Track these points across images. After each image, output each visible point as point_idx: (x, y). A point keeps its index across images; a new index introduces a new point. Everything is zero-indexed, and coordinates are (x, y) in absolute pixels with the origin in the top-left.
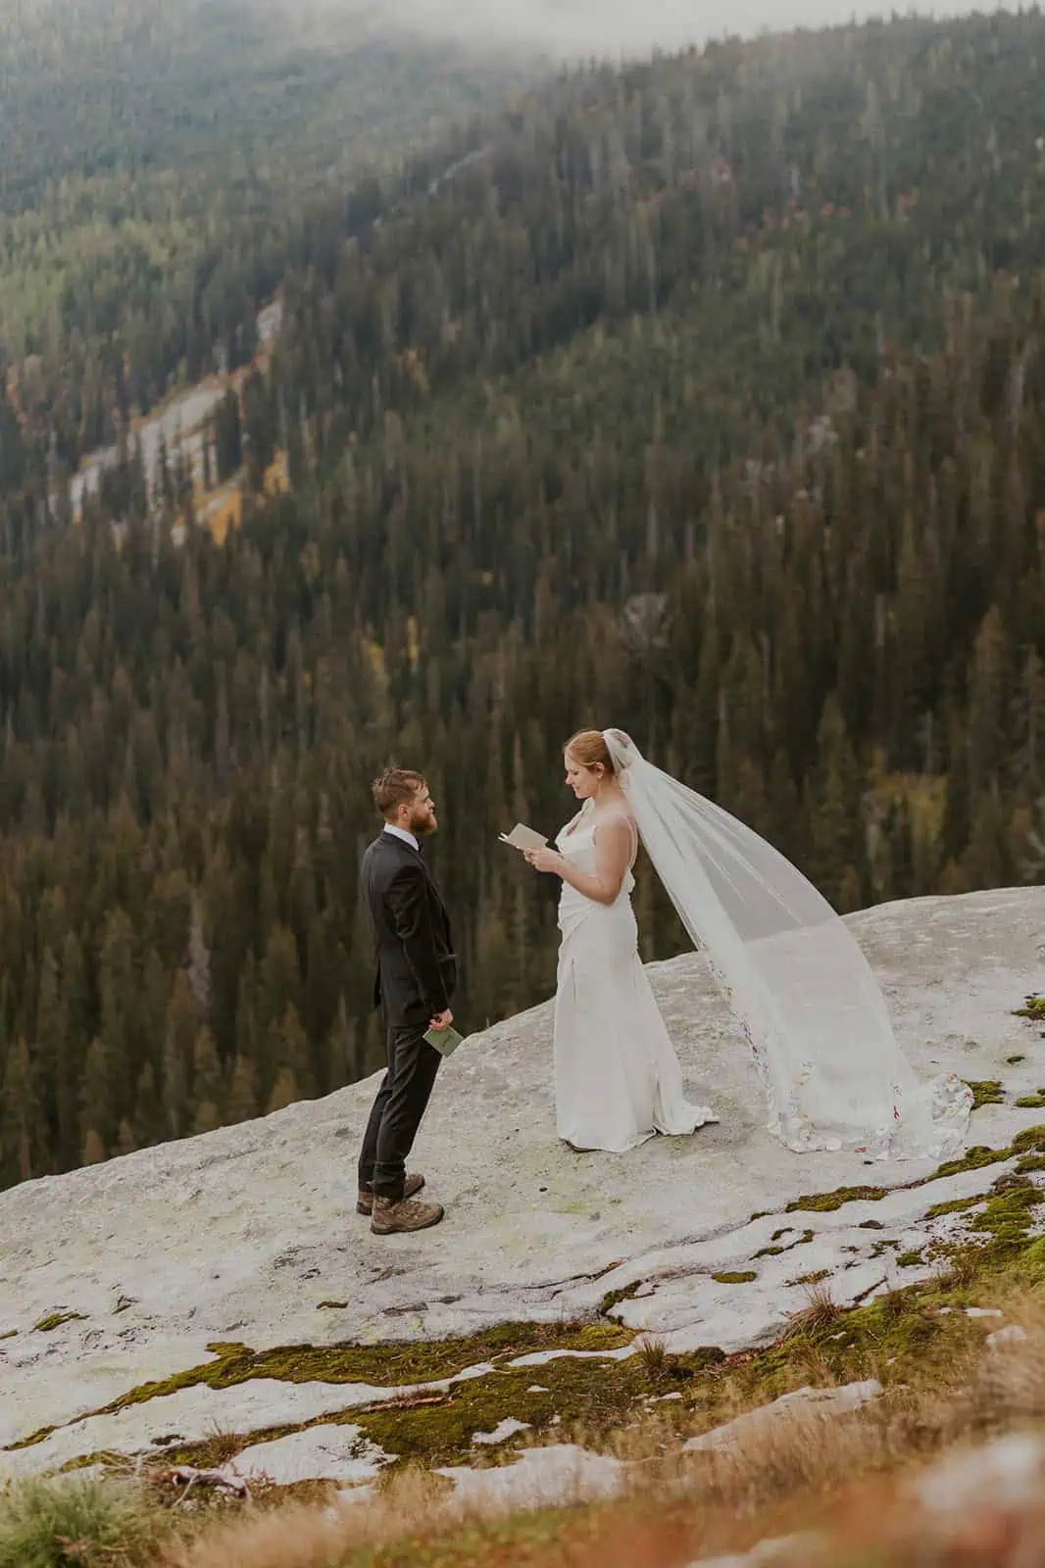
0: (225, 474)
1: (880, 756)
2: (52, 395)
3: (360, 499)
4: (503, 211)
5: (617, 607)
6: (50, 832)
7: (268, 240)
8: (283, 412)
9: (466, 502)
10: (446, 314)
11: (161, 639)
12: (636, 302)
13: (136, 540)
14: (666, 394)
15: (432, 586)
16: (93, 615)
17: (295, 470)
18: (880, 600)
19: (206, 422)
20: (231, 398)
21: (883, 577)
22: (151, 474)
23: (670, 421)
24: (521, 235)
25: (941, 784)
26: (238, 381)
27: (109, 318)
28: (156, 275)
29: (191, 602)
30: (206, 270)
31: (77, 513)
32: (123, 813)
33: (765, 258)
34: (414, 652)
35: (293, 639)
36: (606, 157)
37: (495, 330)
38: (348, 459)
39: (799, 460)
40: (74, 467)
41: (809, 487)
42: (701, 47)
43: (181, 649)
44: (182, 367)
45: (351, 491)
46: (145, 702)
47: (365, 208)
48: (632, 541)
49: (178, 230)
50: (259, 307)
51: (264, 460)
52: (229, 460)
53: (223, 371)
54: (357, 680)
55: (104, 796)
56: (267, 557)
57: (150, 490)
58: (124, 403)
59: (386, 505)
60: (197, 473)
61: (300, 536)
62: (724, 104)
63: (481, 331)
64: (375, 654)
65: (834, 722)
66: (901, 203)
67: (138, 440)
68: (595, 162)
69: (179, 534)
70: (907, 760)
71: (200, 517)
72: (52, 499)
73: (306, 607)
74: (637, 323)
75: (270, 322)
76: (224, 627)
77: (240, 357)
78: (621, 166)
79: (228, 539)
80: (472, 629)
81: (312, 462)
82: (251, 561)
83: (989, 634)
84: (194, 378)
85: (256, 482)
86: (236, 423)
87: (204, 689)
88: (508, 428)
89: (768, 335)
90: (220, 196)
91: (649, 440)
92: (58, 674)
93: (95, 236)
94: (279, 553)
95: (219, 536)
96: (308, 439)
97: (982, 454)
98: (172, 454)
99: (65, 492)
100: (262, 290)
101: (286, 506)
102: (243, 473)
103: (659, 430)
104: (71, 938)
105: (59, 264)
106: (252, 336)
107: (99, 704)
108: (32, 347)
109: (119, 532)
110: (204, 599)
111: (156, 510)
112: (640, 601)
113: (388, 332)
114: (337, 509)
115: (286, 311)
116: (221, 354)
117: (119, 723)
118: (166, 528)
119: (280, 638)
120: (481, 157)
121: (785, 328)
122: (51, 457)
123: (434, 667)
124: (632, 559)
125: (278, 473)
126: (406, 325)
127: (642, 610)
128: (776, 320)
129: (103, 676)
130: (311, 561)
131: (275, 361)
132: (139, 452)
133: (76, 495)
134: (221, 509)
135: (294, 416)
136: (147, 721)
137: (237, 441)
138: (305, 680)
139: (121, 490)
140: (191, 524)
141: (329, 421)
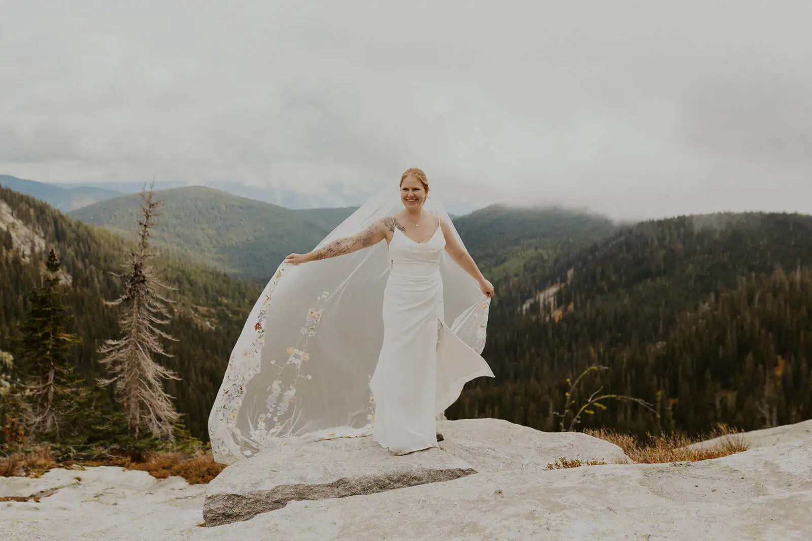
0: (559, 306)
1: (719, 385)
2: (520, 286)
3: (590, 314)
4: (627, 252)
5: (654, 343)
6: (515, 383)
7: (571, 255)
8: (573, 293)
9: (616, 317)
10: (612, 274)
11: (543, 342)
12: (658, 274)
13: (538, 320)
14: (665, 295)
15: (607, 335)
16: (527, 336)
17: (575, 306)
18: (721, 348)
19: (555, 294)
20: (560, 289)
21: (721, 341)
22: (541, 305)
23: (666, 303)
24: (631, 257)
25: (735, 393)
26: (563, 286)
27: (534, 270)
28: (544, 261)
29: (550, 334)
30: (556, 261)
31: (524, 312)
32: (532, 380)
33: (691, 266)
34: (602, 350)
35: (574, 346)
36: (652, 240)
37: (624, 278)
38: (588, 305)
39: (700, 313)
40: (523, 302)
41: (703, 319)
43: (547, 344)
44: (550, 282)
45: (589, 312)
46: (538, 356)
47: (594, 249)
48: (656, 329)
49: (550, 252)
50: (568, 270)
51: (568, 304)
52: (560, 303)
53: (559, 284)
54: (588, 355)
55: (528, 377)
56: (568, 326)
57: (541, 309)
58: (536, 289)
59: (597, 315)
61: (576, 322)
62: (682, 230)
63: (620, 278)
64: (592, 350)
65: (708, 376)
66: (725, 255)
67: (539, 298)
68: (650, 241)
69: (547, 319)
70: (726, 387)
71: (552, 315)
72: (519, 309)
73: (577, 339)
74: (658, 279)
75: (570, 273)
76: (557, 341)
77: (564, 279)
78: (656, 243)
79: (560, 320)
80: (616, 346)
81: (579, 305)
82: (564, 325)
83: (749, 358)
84: (552, 284)
85: (566, 309)
86: (561, 295)
87: (552, 354)
88: (626, 301)
89: (691, 283)
90: (560, 245)
91: (661, 306)
92: (519, 348)
93: (531, 252)
94: (571, 325)
95: (557, 320)
96: (578, 300)
97: (747, 314)
98: (547, 301)
99: (522, 307)
100: (569, 266)
101: (572, 315)
102: (563, 306)
103: (663, 304)
105: (524, 258)
106: (566, 276)
107: (528, 356)
108: (516, 275)
109: (534, 318)
110: (553, 334)
111: (542, 313)
112: (660, 343)
113: (598, 277)
114: (585, 316)
115: (575, 271)
116: (559, 279)
117: (532, 360)
118: (545, 317)
119: (570, 344)
120: (623, 238)
121: (696, 282)
122: (520, 300)
123: (607, 355)
124: (656, 332)
125: (571, 307)
126: (603, 276)
127: (660, 345)
128: (693, 280)
129: (529, 349)
130: (578, 327)
131: (571, 282)
132: (539, 300)
133: (524, 307)
134: (557, 314)
135: (575, 295)
136: (538, 360)
137: (562, 299)
138: (575, 354)
139: (534, 308)
140: (550, 317)
141: (583, 296)
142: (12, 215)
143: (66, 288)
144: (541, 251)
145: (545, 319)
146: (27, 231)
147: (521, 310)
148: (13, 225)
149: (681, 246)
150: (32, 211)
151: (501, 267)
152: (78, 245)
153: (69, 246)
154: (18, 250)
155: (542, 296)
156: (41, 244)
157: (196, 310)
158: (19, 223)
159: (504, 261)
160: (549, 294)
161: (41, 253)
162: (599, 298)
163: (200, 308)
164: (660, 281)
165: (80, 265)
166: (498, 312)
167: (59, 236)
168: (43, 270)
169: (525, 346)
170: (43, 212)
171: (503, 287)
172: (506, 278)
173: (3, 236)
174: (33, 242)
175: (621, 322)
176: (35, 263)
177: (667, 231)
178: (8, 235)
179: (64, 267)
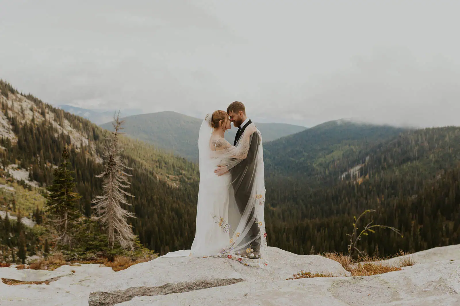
0: (361, 176)
1: (445, 218)
2: (340, 165)
4: (398, 147)
5: (411, 196)
6: (337, 216)
7: (368, 149)
8: (368, 169)
9: (391, 182)
10: (390, 159)
11: (352, 195)
12: (415, 159)
13: (349, 183)
14: (418, 170)
15: (386, 191)
16: (344, 191)
17: (370, 176)
18: (446, 198)
19: (359, 170)
21: (447, 195)
22: (352, 175)
23: (418, 174)
24: (400, 150)
25: (453, 222)
26: (363, 165)
27: (348, 157)
28: (354, 152)
29: (356, 191)
30: (360, 152)
31: (342, 179)
33: (432, 155)
34: (383, 199)
35: (368, 196)
37: (396, 161)
38: (376, 175)
39: (436, 180)
40: (342, 173)
41: (437, 183)
43: (354, 196)
44: (356, 163)
45: (377, 179)
46: (349, 202)
47: (380, 146)
48: (412, 188)
49: (357, 147)
51: (366, 175)
52: (361, 174)
53: (361, 164)
54: (376, 202)
55: (344, 213)
56: (366, 186)
57: (351, 177)
58: (349, 167)
59: (381, 181)
60: (357, 176)
61: (370, 184)
62: (428, 136)
63: (394, 161)
64: (378, 199)
65: (439, 213)
66: (451, 149)
67: (350, 171)
68: (410, 142)
69: (355, 183)
71: (357, 181)
72: (340, 177)
73: (370, 193)
74: (414, 162)
75: (367, 158)
76: (360, 194)
77: (364, 162)
78: (413, 142)
80: (391, 197)
81: (372, 176)
82: (364, 187)
84: (357, 164)
86: (362, 170)
87: (357, 201)
88: (397, 173)
89: (432, 164)
90: (362, 143)
92: (339, 198)
93: (347, 147)
95: (360, 183)
96: (371, 173)
98: (354, 173)
100: (367, 155)
101: (368, 180)
102: (363, 176)
103: (416, 175)
104: (339, 229)
105: (343, 150)
106: (365, 160)
107: (344, 202)
109: (347, 182)
110: (358, 191)
111: (352, 180)
112: (414, 196)
113: (382, 161)
114: (375, 181)
115: (369, 157)
116: (361, 162)
117: (346, 204)
120: (396, 140)
121: (434, 163)
122: (340, 172)
123: (386, 201)
124: (412, 190)
125: (367, 176)
126: (385, 160)
127: (414, 197)
129: (344, 198)
130: (371, 187)
131: (368, 163)
132: (350, 173)
133: (342, 176)
134: (360, 180)
135: (370, 170)
136: (349, 204)
137: (363, 172)
138: (369, 201)
139: (348, 177)
140: (356, 181)
141: (374, 171)
142: (70, 126)
143: (99, 165)
144: (352, 147)
145: (353, 183)
146: (78, 134)
147: (341, 178)
148: (71, 132)
149: (426, 144)
150: (81, 124)
151: (330, 155)
152: (106, 142)
153: (101, 143)
154: (74, 145)
155: (352, 171)
156: (86, 142)
157: (168, 177)
158: (74, 131)
159: (332, 151)
160: (355, 170)
161: (86, 146)
162: (382, 172)
163: (170, 176)
164: (416, 163)
166: (328, 179)
167: (96, 138)
168: (87, 156)
169: (342, 197)
170: (87, 125)
171: (331, 166)
172: (333, 161)
173: (66, 137)
174: (81, 141)
175: (393, 185)
176: (83, 152)
177: (420, 136)
178: (68, 137)
179: (99, 154)
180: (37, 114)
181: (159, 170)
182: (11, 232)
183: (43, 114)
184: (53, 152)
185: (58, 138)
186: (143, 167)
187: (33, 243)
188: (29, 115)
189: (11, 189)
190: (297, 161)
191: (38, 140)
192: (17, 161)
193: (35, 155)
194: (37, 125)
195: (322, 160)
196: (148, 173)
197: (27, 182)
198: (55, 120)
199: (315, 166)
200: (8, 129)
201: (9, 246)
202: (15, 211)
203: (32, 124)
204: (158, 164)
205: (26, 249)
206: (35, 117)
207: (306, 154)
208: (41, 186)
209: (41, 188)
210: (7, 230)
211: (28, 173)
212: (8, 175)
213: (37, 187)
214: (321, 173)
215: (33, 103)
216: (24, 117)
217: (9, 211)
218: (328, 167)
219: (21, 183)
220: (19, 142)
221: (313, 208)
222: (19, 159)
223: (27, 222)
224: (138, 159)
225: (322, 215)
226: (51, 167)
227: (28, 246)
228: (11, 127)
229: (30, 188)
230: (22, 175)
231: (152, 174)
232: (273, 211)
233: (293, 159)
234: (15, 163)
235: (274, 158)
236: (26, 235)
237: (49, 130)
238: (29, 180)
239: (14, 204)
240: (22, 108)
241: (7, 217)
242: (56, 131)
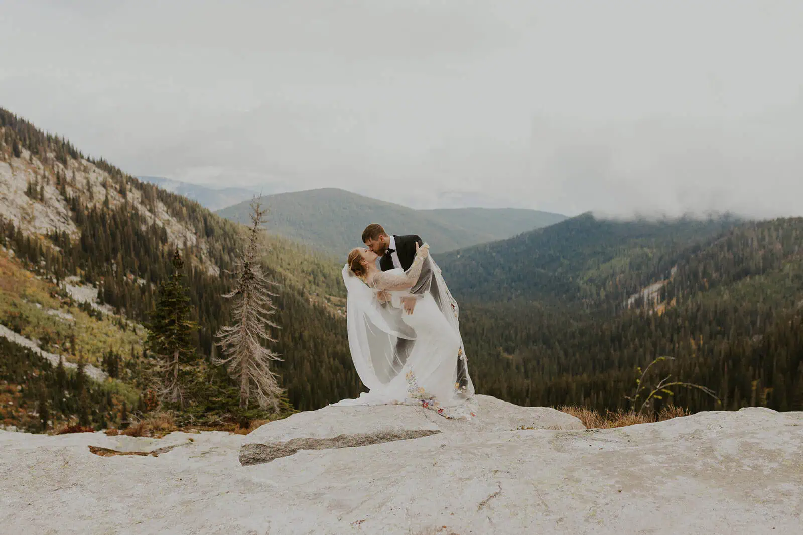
0: (662, 301)
2: (626, 281)
3: (692, 309)
4: (728, 251)
5: (751, 337)
6: (620, 371)
7: (674, 254)
8: (676, 289)
9: (715, 312)
10: (713, 272)
11: (646, 334)
12: (758, 272)
13: (642, 313)
14: (763, 292)
15: (707, 328)
16: (632, 327)
17: (677, 302)
19: (658, 290)
20: (664, 286)
22: (646, 300)
23: (764, 299)
24: (731, 257)
26: (666, 281)
27: (639, 267)
28: (650, 259)
29: (653, 327)
30: (661, 259)
31: (629, 306)
33: (788, 266)
34: (701, 342)
35: (675, 337)
37: (724, 276)
38: (690, 299)
39: (796, 310)
40: (629, 297)
41: (798, 315)
42: (776, 219)
43: (650, 336)
44: (654, 278)
45: (690, 306)
46: (641, 346)
47: (696, 249)
48: (753, 323)
49: (655, 251)
50: (672, 267)
51: (670, 299)
52: (663, 298)
53: (663, 280)
54: (688, 346)
56: (670, 318)
57: (645, 303)
59: (698, 310)
61: (678, 316)
62: (781, 232)
63: (721, 276)
64: (693, 342)
67: (644, 293)
68: (750, 242)
69: (651, 312)
71: (656, 310)
72: (624, 303)
73: (678, 332)
74: (757, 277)
75: (674, 270)
76: (660, 333)
77: (667, 277)
78: (755, 243)
79: (661, 315)
80: (715, 338)
81: (681, 301)
82: (667, 319)
84: (656, 281)
85: (668, 303)
86: (665, 291)
87: (655, 345)
88: (726, 297)
89: (788, 282)
90: (665, 244)
91: (758, 302)
92: (624, 339)
93: (638, 250)
94: (673, 318)
95: (660, 314)
96: (680, 296)
98: (651, 296)
99: (627, 301)
100: (672, 264)
101: (675, 310)
102: (666, 301)
103: (761, 300)
105: (630, 256)
106: (669, 273)
107: (632, 346)
109: (638, 311)
110: (656, 327)
111: (646, 308)
112: (757, 336)
113: (700, 275)
114: (686, 310)
115: (677, 268)
116: (662, 276)
118: (648, 311)
119: (672, 336)
120: (723, 240)
121: (793, 280)
122: (625, 294)
123: (706, 346)
124: (753, 327)
125: (673, 302)
126: (705, 273)
127: (757, 338)
128: (790, 278)
129: (633, 340)
130: (680, 321)
131: (674, 279)
132: (643, 295)
133: (630, 301)
134: (660, 309)
135: (678, 290)
136: (641, 350)
137: (665, 295)
138: (677, 346)
139: (639, 303)
140: (654, 311)
141: (685, 292)
142: (167, 213)
143: (214, 278)
144: (646, 250)
145: (648, 314)
146: (181, 227)
147: (627, 305)
148: (168, 222)
149: (779, 246)
150: (184, 210)
151: (608, 265)
152: (225, 240)
153: (217, 241)
154: (172, 245)
155: (646, 292)
156: (192, 239)
157: (329, 300)
158: (173, 220)
159: (611, 258)
160: (652, 290)
161: (192, 247)
162: (700, 294)
163: (332, 298)
164: (759, 279)
165: (226, 258)
166: (605, 306)
167: (208, 232)
168: (194, 262)
169: (629, 338)
170: (194, 211)
171: (610, 283)
172: (613, 275)
173: (159, 232)
174: (185, 237)
175: (721, 317)
176: (187, 256)
177: (766, 233)
178: (164, 231)
179: (213, 260)
180: (113, 193)
181: (313, 287)
182: (68, 389)
183: (122, 192)
184: (137, 254)
185: (147, 233)
186: (287, 282)
187: (103, 409)
188: (100, 193)
189: (69, 317)
190: (550, 274)
191: (114, 236)
192: (79, 271)
193: (108, 260)
194: (112, 210)
195: (592, 273)
196: (296, 293)
197: (94, 306)
198: (142, 203)
199: (581, 283)
200: (66, 218)
201: (63, 412)
202: (74, 355)
203: (105, 209)
204: (311, 278)
205: (91, 418)
206: (109, 197)
207: (566, 262)
208: (117, 312)
209: (118, 316)
210: (61, 386)
211: (96, 291)
212: (65, 295)
213: (111, 313)
214: (591, 295)
215: (106, 174)
216: (91, 198)
217: (65, 354)
218: (604, 284)
219: (85, 307)
220: (83, 239)
221: (578, 356)
222: (82, 267)
223: (94, 373)
224: (278, 269)
225: (594, 368)
226: (135, 281)
227: (94, 413)
228: (70, 214)
229: (99, 317)
230: (85, 294)
231: (302, 294)
232: (508, 360)
233: (542, 271)
234: (75, 274)
235: (510, 269)
236: (92, 396)
237: (132, 218)
238: (97, 303)
239: (72, 342)
240: (88, 182)
241: (61, 364)
242: (144, 221)
